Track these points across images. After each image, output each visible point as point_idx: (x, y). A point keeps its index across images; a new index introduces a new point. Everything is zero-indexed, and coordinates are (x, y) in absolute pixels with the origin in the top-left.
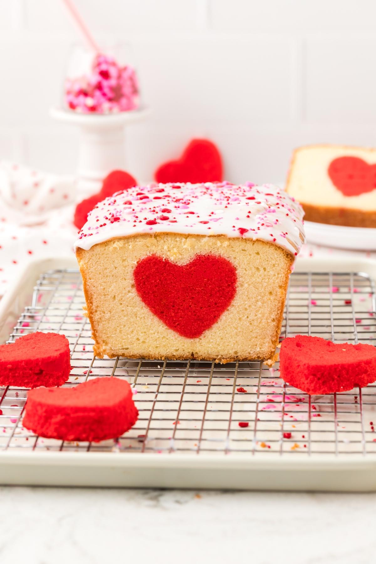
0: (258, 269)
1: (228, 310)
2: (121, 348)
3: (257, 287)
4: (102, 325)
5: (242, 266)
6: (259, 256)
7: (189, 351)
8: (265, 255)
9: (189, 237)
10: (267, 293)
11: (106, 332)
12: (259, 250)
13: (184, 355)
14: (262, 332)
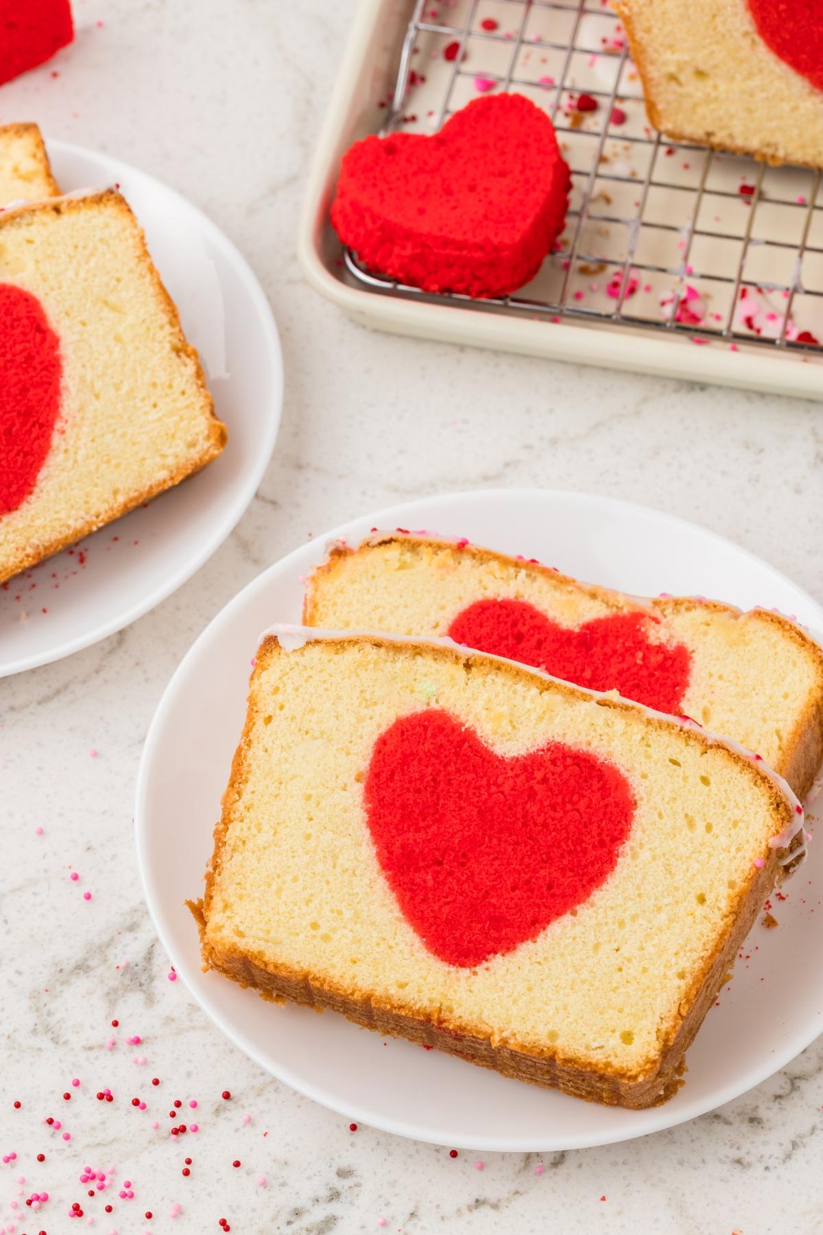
0: (691, 824)
1: (574, 913)
2: (261, 934)
3: (673, 871)
4: (240, 858)
5: (655, 803)
6: (707, 788)
7: (434, 996)
8: (722, 790)
9: (552, 689)
10: (693, 895)
11: (244, 880)
12: (713, 772)
13: (415, 1004)
14: (641, 998)
